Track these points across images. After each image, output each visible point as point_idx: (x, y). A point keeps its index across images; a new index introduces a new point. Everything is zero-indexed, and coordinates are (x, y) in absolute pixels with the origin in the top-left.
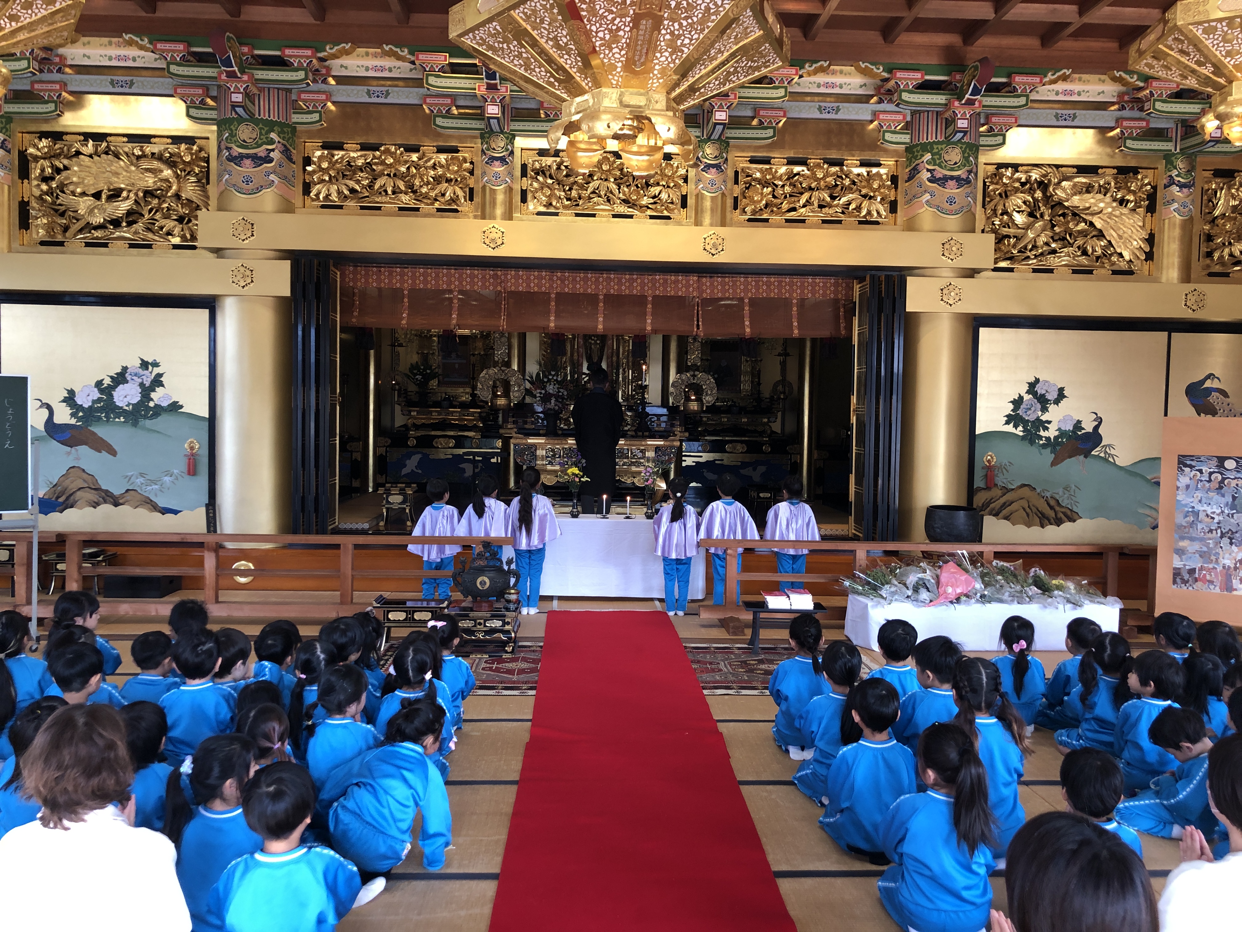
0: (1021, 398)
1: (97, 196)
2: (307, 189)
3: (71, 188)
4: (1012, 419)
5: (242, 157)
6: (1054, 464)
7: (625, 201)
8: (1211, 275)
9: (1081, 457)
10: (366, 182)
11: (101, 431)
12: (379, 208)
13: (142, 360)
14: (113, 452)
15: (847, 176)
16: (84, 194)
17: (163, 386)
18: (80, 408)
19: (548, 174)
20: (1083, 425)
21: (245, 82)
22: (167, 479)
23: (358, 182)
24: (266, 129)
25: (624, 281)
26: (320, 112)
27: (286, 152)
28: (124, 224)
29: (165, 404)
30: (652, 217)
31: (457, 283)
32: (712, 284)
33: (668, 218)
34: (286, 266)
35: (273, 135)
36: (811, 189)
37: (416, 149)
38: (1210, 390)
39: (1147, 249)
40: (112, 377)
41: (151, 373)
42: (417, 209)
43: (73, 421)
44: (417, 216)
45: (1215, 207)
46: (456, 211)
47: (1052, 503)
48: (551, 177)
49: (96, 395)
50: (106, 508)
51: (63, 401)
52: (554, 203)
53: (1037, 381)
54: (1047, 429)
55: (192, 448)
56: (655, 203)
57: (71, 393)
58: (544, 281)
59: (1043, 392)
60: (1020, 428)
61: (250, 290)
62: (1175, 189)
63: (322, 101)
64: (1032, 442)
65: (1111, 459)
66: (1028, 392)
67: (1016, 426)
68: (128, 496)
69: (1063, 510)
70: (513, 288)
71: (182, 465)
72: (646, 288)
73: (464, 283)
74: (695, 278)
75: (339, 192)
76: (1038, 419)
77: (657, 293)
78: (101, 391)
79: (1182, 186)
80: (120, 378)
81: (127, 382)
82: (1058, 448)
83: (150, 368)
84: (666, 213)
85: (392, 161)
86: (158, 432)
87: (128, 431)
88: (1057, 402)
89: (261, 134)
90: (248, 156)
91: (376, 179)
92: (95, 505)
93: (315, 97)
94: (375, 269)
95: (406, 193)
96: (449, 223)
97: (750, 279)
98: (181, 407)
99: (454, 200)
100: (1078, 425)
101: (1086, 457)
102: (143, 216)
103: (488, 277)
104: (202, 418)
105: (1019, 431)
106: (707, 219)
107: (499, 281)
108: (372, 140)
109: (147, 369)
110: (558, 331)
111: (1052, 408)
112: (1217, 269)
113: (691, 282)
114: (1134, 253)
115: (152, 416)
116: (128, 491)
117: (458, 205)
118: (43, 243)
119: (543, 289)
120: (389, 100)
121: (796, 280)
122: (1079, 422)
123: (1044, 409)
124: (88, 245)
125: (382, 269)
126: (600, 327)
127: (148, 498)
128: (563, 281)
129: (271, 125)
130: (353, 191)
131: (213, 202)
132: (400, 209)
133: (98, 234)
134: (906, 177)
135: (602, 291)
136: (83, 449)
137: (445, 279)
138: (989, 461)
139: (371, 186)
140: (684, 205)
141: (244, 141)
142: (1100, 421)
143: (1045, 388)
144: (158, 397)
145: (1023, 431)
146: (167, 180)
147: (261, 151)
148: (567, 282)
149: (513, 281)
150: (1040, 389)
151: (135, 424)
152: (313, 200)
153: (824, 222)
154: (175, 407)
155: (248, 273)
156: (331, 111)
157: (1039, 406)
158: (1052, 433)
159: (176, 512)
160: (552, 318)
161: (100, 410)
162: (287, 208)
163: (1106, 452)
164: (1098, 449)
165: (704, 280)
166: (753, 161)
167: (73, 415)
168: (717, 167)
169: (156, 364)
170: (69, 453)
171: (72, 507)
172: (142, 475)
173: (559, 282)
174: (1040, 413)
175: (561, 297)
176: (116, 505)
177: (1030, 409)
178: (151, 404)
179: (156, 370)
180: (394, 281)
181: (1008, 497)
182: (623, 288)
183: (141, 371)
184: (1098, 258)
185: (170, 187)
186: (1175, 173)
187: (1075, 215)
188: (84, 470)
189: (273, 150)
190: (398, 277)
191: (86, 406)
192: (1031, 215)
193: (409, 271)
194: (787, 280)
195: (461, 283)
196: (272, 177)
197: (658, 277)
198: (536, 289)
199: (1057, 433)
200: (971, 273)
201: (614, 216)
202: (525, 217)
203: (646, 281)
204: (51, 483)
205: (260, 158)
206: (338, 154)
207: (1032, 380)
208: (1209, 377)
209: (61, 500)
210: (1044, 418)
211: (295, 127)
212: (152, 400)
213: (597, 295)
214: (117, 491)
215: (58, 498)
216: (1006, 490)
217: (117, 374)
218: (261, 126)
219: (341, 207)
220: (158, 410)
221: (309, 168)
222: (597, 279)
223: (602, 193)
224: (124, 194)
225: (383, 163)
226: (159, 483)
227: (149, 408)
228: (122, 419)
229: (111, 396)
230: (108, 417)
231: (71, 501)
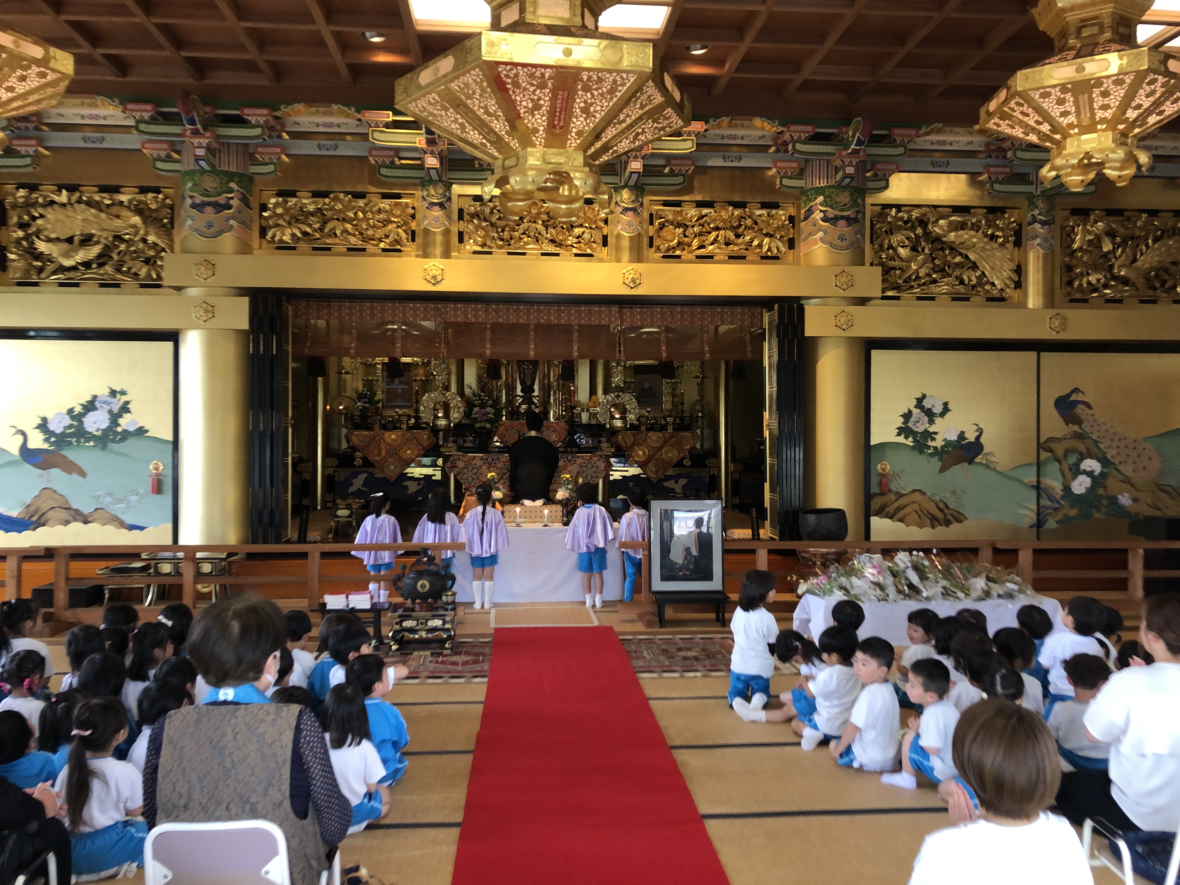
0: (910, 412)
1: (70, 240)
2: (263, 233)
3: (46, 233)
4: (905, 431)
5: (204, 204)
6: (942, 470)
7: (553, 241)
8: (1072, 301)
9: (966, 464)
10: (317, 226)
11: (71, 454)
12: (329, 249)
13: (111, 389)
14: (82, 474)
15: (749, 217)
16: (58, 240)
17: (129, 412)
18: (52, 434)
19: (482, 217)
20: (966, 435)
21: (208, 138)
22: (134, 498)
23: (310, 226)
24: (226, 179)
25: (552, 311)
26: (274, 164)
27: (245, 200)
28: (94, 266)
29: (132, 429)
30: (576, 255)
31: (401, 315)
32: (632, 314)
33: (591, 255)
34: (245, 301)
35: (232, 185)
36: (717, 229)
37: (361, 195)
38: (1076, 403)
39: (1016, 279)
40: (82, 405)
41: (119, 400)
42: (364, 250)
43: (46, 446)
44: (363, 256)
45: (1073, 241)
46: (400, 251)
47: (942, 506)
48: (485, 220)
49: (68, 421)
50: (77, 526)
51: (37, 428)
52: (488, 243)
53: (924, 396)
54: (934, 439)
55: (156, 469)
56: (579, 242)
57: (45, 420)
58: (480, 313)
59: (930, 406)
60: (911, 439)
61: (212, 323)
62: (1037, 226)
63: (277, 154)
64: (921, 452)
65: (992, 466)
66: (916, 407)
67: (906, 438)
68: (96, 515)
69: (951, 512)
70: (452, 320)
71: (148, 485)
72: (573, 318)
73: (408, 315)
74: (617, 309)
75: (293, 235)
76: (926, 431)
77: (583, 322)
78: (73, 418)
79: (1043, 223)
80: (90, 406)
81: (96, 409)
82: (945, 456)
83: (118, 396)
84: (589, 251)
85: (341, 206)
86: (125, 455)
87: (98, 453)
88: (942, 415)
89: (221, 183)
90: (209, 204)
91: (326, 223)
92: (67, 523)
93: (271, 150)
94: (325, 304)
95: (354, 235)
96: (393, 261)
97: (665, 310)
98: (147, 431)
99: (398, 242)
100: (962, 436)
101: (970, 464)
102: (112, 258)
103: (429, 309)
104: (167, 441)
105: (910, 442)
106: (626, 256)
107: (439, 313)
108: (323, 188)
109: (115, 397)
110: (493, 358)
111: (938, 420)
112: (1078, 296)
113: (613, 312)
114: (1005, 283)
115: (120, 439)
116: (96, 509)
117: (401, 246)
118: (19, 284)
119: (480, 320)
120: (338, 153)
121: (708, 310)
122: (962, 433)
123: (931, 422)
124: (62, 285)
125: (332, 304)
126: (532, 353)
127: (115, 516)
128: (497, 313)
129: (231, 176)
130: (305, 234)
131: (177, 246)
132: (349, 249)
133: (72, 274)
134: (802, 218)
135: (533, 320)
136: (55, 472)
137: (390, 312)
138: (883, 469)
139: (321, 230)
140: (605, 243)
141: (206, 190)
142: (980, 431)
143: (932, 402)
144: (126, 422)
145: (913, 442)
146: (134, 226)
147: (221, 199)
148: (501, 314)
149: (452, 313)
150: (927, 404)
151: (104, 447)
152: (269, 242)
153: (730, 257)
154: (141, 431)
155: (210, 308)
156: (285, 162)
157: (926, 419)
158: (938, 443)
159: (141, 528)
160: (488, 346)
161: (71, 435)
162: (245, 249)
163: (987, 460)
164: (980, 457)
165: (625, 310)
166: (666, 204)
167: (46, 440)
168: (634, 210)
169: (123, 393)
170: (41, 476)
171: (44, 525)
172: (110, 494)
173: (494, 314)
174: (928, 425)
175: (495, 327)
176: (86, 522)
177: (918, 422)
178: (119, 429)
179: (124, 398)
180: (343, 314)
181: (903, 501)
182: (552, 318)
183: (110, 400)
184: (974, 287)
185: (136, 233)
186: (1036, 212)
187: (952, 249)
188: (55, 491)
189: (232, 198)
190: (347, 311)
191: (58, 431)
192: (914, 249)
193: (357, 305)
194: (699, 310)
195: (404, 315)
196: (232, 222)
197: (583, 308)
198: (473, 320)
199: (943, 443)
200: (862, 301)
201: (543, 254)
202: (462, 256)
203: (573, 312)
204: (25, 504)
205: (221, 205)
206: (292, 202)
207: (919, 396)
208: (1076, 390)
209: (34, 519)
210: (932, 429)
211: (252, 178)
212: (119, 425)
213: (528, 325)
214: (86, 510)
215: (31, 517)
216: (900, 495)
217: (87, 402)
218: (221, 176)
219: (294, 248)
220: (126, 435)
221: (265, 214)
222: (528, 311)
223: (532, 234)
224: (95, 239)
225: (332, 209)
226: (126, 502)
227: (117, 433)
228: (92, 443)
229: (81, 422)
230: (78, 442)
231: (43, 520)
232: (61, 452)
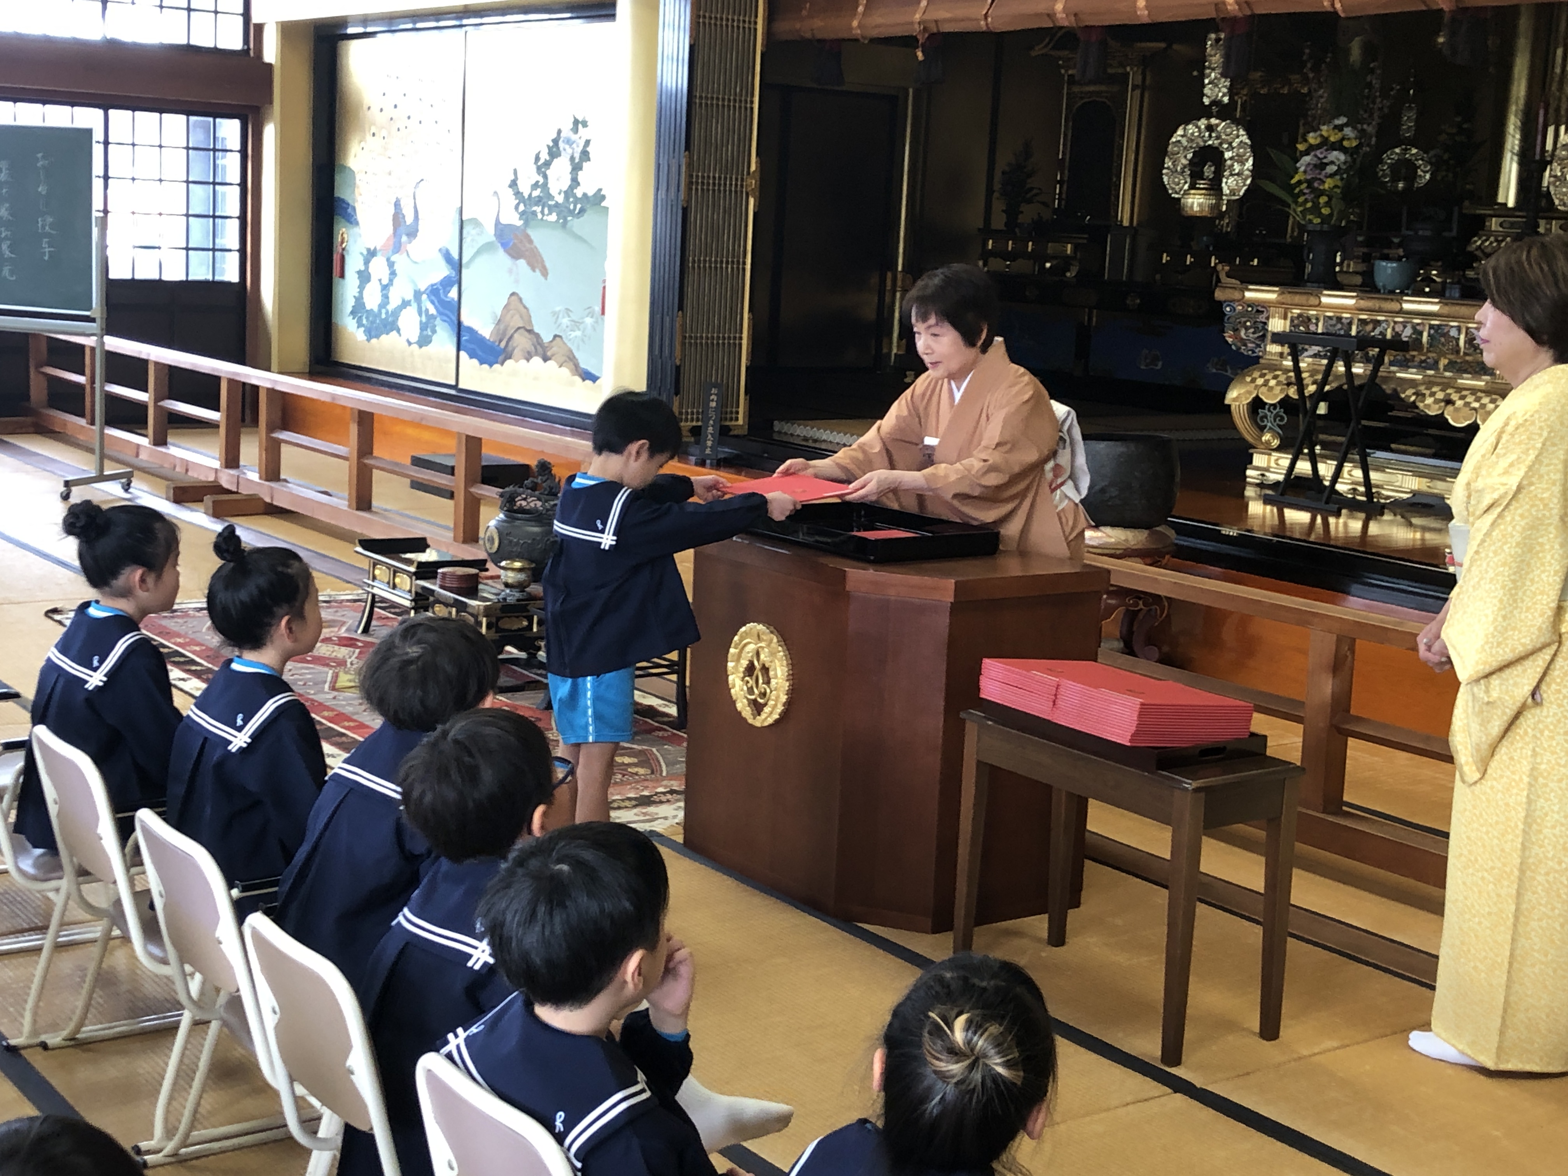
13: (573, 116)
14: (545, 272)
17: (589, 160)
18: (521, 197)
22: (589, 321)
29: (590, 193)
40: (548, 147)
41: (580, 138)
49: (535, 176)
50: (537, 363)
51: (509, 186)
57: (515, 173)
68: (555, 347)
78: (539, 169)
80: (555, 148)
81: (560, 154)
83: (580, 129)
86: (585, 241)
87: (560, 235)
92: (529, 357)
98: (603, 198)
109: (577, 131)
115: (580, 211)
116: (555, 336)
127: (571, 351)
144: (585, 179)
151: (565, 225)
154: (598, 198)
159: (592, 379)
161: (539, 201)
167: (517, 208)
169: (585, 124)
170: (510, 271)
171: (510, 358)
172: (568, 312)
176: (546, 359)
178: (579, 192)
179: (586, 134)
183: (574, 137)
188: (520, 300)
191: (526, 195)
204: (496, 317)
209: (503, 345)
212: (578, 184)
214: (546, 338)
215: (500, 341)
217: (553, 141)
220: (584, 204)
226: (581, 327)
227: (577, 200)
228: (553, 217)
229: (545, 177)
230: (542, 212)
231: (510, 348)
232: (530, 232)
